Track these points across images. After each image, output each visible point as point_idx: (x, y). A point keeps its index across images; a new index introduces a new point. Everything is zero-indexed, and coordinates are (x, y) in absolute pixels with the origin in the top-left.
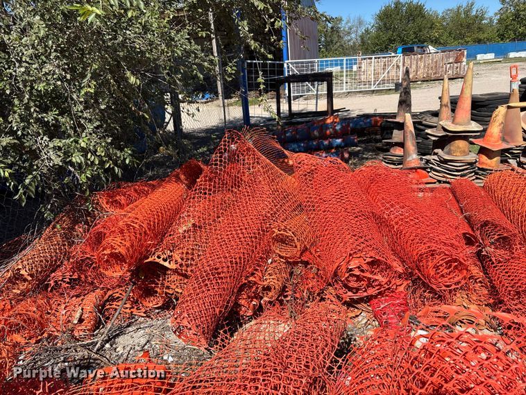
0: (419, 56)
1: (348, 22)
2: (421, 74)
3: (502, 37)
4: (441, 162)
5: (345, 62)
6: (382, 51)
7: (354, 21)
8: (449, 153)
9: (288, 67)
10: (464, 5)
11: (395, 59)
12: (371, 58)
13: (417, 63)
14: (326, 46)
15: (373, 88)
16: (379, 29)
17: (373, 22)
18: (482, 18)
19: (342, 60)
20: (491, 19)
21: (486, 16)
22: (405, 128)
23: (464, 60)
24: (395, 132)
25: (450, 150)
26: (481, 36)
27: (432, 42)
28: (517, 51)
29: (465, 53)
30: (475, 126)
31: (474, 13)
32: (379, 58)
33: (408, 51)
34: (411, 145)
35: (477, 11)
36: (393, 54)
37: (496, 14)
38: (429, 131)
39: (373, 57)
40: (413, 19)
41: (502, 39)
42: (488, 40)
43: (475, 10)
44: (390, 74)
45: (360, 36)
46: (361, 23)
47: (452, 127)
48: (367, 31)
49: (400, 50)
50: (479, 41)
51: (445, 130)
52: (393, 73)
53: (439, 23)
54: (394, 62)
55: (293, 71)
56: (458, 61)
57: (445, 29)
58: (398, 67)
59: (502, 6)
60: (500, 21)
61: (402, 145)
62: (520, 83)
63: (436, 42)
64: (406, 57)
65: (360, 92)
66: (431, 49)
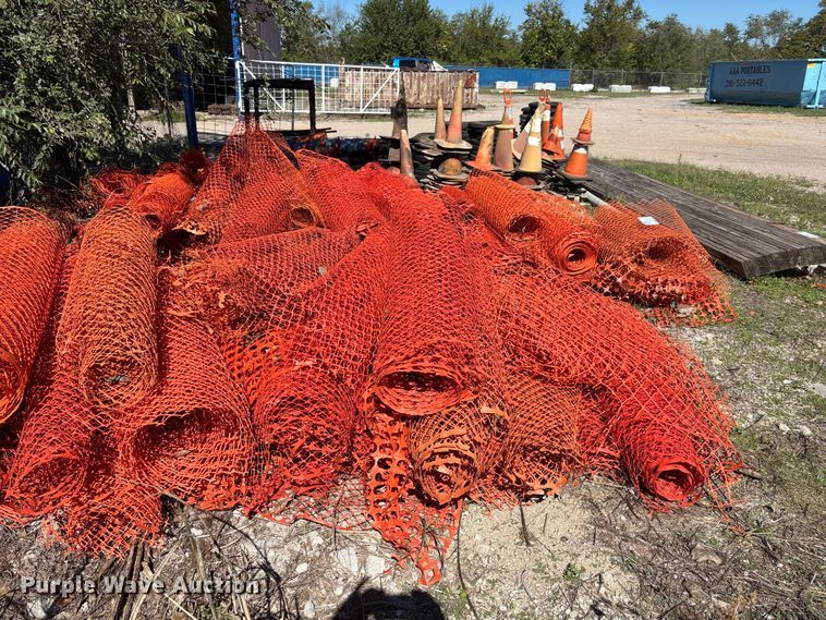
0: (421, 74)
1: (321, 10)
2: (424, 98)
3: (527, 60)
4: (436, 180)
5: (323, 70)
6: (371, 61)
7: (329, 10)
8: (443, 172)
9: (242, 70)
10: (481, 10)
11: (391, 74)
12: (358, 70)
13: (419, 83)
14: (287, 44)
15: (361, 111)
16: (366, 26)
17: (358, 16)
18: (503, 32)
19: (320, 67)
20: (514, 35)
21: (508, 29)
22: (402, 145)
23: (476, 85)
24: (391, 150)
25: (444, 169)
26: (502, 56)
27: (439, 56)
28: (545, 82)
29: (478, 77)
30: (465, 145)
31: (492, 23)
32: (369, 70)
33: (407, 65)
34: (407, 164)
35: (496, 20)
36: (388, 67)
37: (520, 28)
38: (425, 151)
39: (362, 67)
40: (415, 21)
41: (528, 64)
42: (511, 62)
43: (494, 18)
44: (384, 94)
45: (340, 36)
46: (339, 14)
47: (445, 144)
48: (348, 27)
49: (396, 63)
50: (500, 63)
51: (439, 147)
52: (388, 94)
53: (448, 30)
54: (389, 78)
55: (248, 75)
56: (468, 86)
57: (456, 39)
58: (394, 85)
59: (527, 18)
60: (525, 38)
61: (398, 164)
62: (522, 113)
63: (444, 58)
64: (405, 74)
65: (345, 115)
66: (436, 66)
